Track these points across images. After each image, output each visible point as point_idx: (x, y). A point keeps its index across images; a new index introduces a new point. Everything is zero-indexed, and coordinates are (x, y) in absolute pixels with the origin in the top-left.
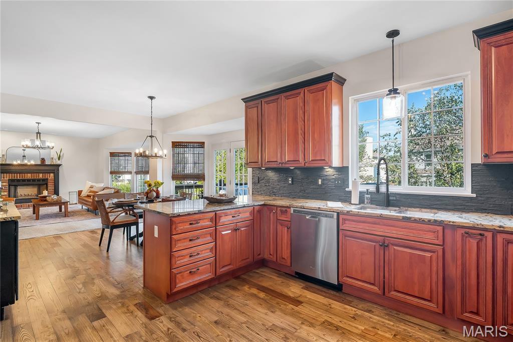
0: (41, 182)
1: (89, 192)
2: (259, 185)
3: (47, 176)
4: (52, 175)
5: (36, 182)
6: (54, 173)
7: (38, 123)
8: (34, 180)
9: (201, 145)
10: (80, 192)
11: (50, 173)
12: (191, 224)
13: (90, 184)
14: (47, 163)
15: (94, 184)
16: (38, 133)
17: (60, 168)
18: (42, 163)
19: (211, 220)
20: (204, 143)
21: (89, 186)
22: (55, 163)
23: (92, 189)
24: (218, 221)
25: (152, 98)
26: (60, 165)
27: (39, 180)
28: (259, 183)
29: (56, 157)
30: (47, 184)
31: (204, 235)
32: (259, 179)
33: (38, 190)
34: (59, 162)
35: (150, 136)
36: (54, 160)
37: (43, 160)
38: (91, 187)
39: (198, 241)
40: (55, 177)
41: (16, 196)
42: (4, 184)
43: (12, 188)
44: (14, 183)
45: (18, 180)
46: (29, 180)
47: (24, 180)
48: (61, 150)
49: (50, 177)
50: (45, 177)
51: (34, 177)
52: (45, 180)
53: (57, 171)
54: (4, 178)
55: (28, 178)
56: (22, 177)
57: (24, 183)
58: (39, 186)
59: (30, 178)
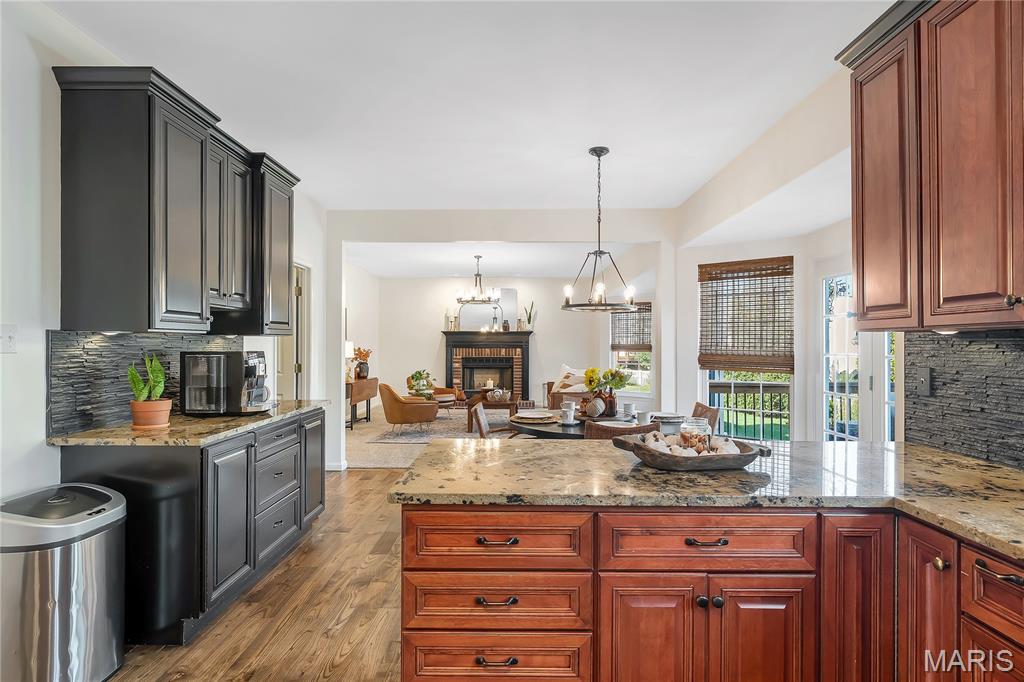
0: (504, 364)
2: (935, 403)
3: (512, 351)
4: (519, 350)
5: (498, 364)
6: (521, 347)
7: (478, 257)
8: (494, 360)
9: (782, 267)
10: (550, 385)
11: (516, 347)
12: (480, 542)
13: (565, 370)
14: (513, 328)
15: (572, 371)
16: (478, 275)
17: (531, 338)
18: (504, 330)
19: (574, 538)
20: (790, 259)
21: (565, 374)
22: (523, 330)
23: (566, 382)
24: (604, 549)
25: (598, 152)
26: (529, 333)
27: (501, 360)
28: (932, 394)
29: (525, 318)
30: (512, 367)
31: (542, 597)
32: (933, 379)
33: (500, 378)
34: (527, 327)
35: (595, 253)
36: (522, 323)
37: (506, 326)
39: (516, 612)
40: (522, 355)
41: (471, 386)
42: (457, 365)
43: (467, 372)
44: (470, 365)
45: (474, 360)
46: (488, 360)
47: (481, 360)
48: (532, 306)
49: (515, 355)
50: (509, 355)
51: (494, 355)
52: (509, 360)
53: (526, 344)
54: (456, 355)
55: (486, 356)
56: (479, 355)
57: (481, 364)
58: (502, 370)
59: (489, 356)
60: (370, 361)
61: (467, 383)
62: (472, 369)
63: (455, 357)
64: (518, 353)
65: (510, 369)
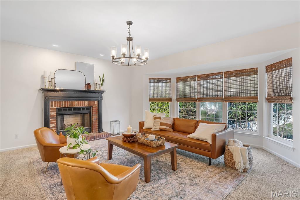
0: (86, 111)
3: (92, 103)
4: (96, 102)
5: (81, 111)
6: (98, 100)
11: (94, 100)
17: (104, 95)
18: (87, 89)
22: (98, 90)
26: (102, 92)
27: (84, 108)
29: (99, 82)
30: (91, 113)
34: (102, 88)
36: (98, 86)
37: (88, 85)
38: (157, 118)
40: (98, 105)
42: (52, 114)
43: (60, 118)
44: (62, 112)
45: (65, 109)
46: (75, 109)
47: (70, 109)
48: (104, 76)
49: (94, 105)
50: (90, 105)
51: (80, 105)
52: (90, 108)
53: (101, 98)
54: (52, 106)
55: (75, 106)
56: (70, 105)
57: (70, 112)
58: (83, 115)
59: (77, 106)
62: (63, 115)
63: (51, 108)
64: (95, 104)
65: (89, 114)
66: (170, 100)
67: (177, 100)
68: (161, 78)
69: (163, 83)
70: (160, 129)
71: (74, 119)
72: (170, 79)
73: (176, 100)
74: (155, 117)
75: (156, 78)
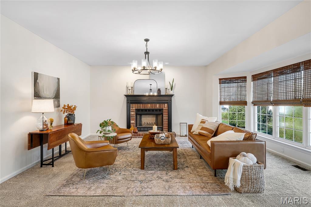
0: (158, 112)
1: (201, 129)
3: (162, 106)
4: (166, 105)
5: (155, 112)
6: (167, 103)
8: (153, 110)
10: (190, 127)
11: (164, 103)
13: (201, 117)
14: (163, 93)
15: (205, 118)
16: (147, 53)
17: (173, 98)
18: (158, 94)
21: (200, 121)
22: (168, 94)
23: (204, 125)
26: (172, 96)
27: (156, 110)
29: (169, 87)
33: (156, 119)
34: (171, 93)
36: (168, 90)
37: (159, 90)
38: (203, 122)
40: (168, 107)
41: (141, 124)
42: (132, 113)
43: (138, 117)
44: (140, 113)
45: (142, 110)
46: (149, 110)
47: (146, 110)
48: (173, 81)
49: (164, 108)
50: (161, 108)
51: (153, 108)
52: (161, 110)
53: (170, 101)
54: (132, 108)
55: (149, 108)
56: (144, 107)
57: (146, 112)
58: (157, 115)
59: (150, 108)
60: (76, 112)
61: (139, 123)
62: (141, 115)
63: (131, 109)
64: (165, 106)
65: (161, 115)
66: (245, 103)
67: (254, 103)
68: (234, 78)
69: (236, 83)
70: (199, 133)
71: (152, 118)
72: (245, 77)
73: (252, 103)
74: (202, 121)
75: (227, 78)
